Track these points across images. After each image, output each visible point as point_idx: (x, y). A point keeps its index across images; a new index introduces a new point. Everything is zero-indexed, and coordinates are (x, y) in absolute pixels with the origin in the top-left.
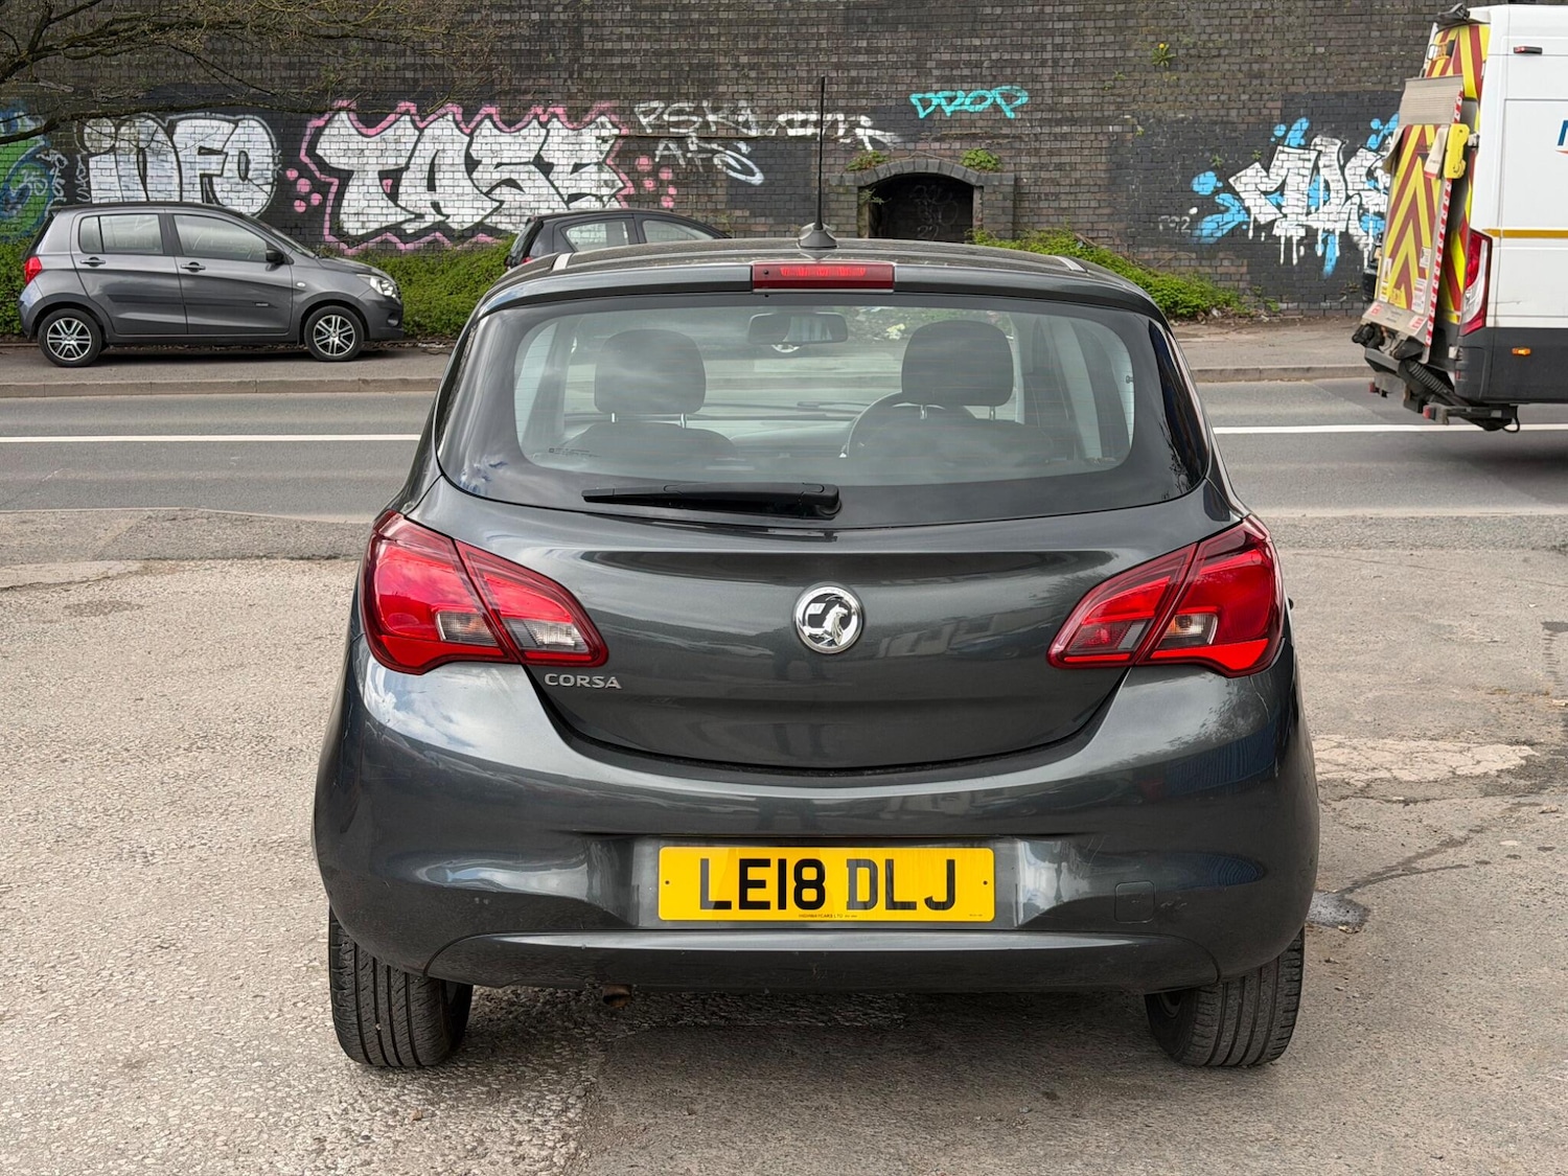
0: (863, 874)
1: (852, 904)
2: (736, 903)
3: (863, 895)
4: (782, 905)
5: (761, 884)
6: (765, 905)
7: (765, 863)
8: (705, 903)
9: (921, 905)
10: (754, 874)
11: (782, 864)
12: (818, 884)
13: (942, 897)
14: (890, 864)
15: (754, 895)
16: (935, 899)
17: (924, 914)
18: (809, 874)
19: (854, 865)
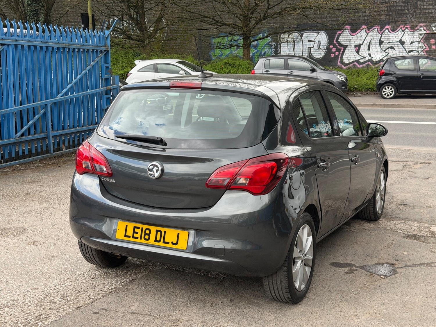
0: (159, 233)
1: (156, 241)
2: (131, 237)
3: (158, 239)
4: (141, 239)
5: (137, 233)
6: (137, 238)
7: (139, 228)
8: (126, 236)
9: (170, 243)
10: (136, 230)
11: (142, 228)
12: (149, 235)
13: (175, 242)
14: (165, 232)
15: (135, 235)
16: (174, 242)
17: (171, 245)
18: (148, 232)
19: (157, 231)
